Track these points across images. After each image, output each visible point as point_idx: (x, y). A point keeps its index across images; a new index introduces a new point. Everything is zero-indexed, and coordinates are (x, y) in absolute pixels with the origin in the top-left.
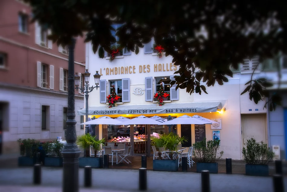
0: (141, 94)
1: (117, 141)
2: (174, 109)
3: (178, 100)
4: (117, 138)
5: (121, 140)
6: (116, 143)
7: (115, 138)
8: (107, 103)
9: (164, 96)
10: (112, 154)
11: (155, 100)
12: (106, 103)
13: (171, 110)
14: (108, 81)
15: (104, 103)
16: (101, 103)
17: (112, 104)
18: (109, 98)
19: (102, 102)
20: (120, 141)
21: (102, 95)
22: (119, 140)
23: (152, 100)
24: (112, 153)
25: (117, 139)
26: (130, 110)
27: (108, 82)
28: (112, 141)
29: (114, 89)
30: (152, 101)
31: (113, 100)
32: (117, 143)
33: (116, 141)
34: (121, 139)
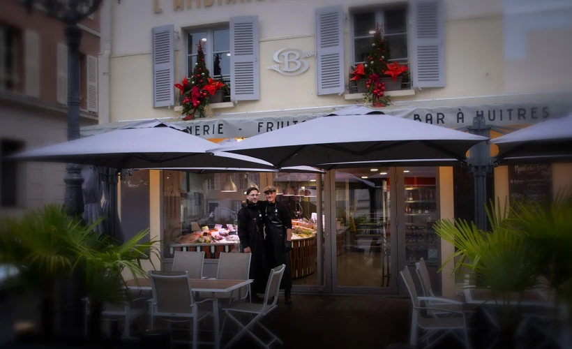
0: (301, 72)
1: (213, 238)
2: (451, 111)
3: (443, 88)
4: (212, 228)
5: (226, 235)
6: (210, 247)
7: (206, 229)
8: (175, 105)
9: (387, 73)
10: (190, 310)
11: (352, 91)
12: (172, 108)
13: (435, 117)
14: (180, 31)
15: (165, 108)
16: (155, 108)
17: (196, 108)
18: (185, 87)
19: (159, 104)
20: (224, 241)
21: (160, 79)
22: (220, 234)
23: (341, 89)
24: (194, 306)
25: (214, 234)
26: (266, 119)
27: (180, 34)
28: (197, 238)
29: (201, 56)
30: (342, 95)
31: (198, 95)
32: (213, 249)
33: (208, 238)
34: (227, 232)
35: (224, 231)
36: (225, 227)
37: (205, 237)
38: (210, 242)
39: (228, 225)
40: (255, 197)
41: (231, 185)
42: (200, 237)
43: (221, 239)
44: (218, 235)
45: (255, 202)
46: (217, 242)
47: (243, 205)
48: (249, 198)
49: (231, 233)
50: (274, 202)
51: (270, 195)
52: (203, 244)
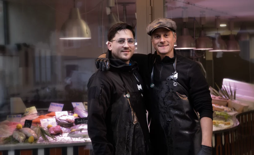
35: (66, 116)
36: (69, 108)
37: (27, 130)
38: (36, 140)
39: (74, 104)
40: (126, 45)
41: (79, 25)
42: (18, 129)
43: (59, 133)
44: (55, 125)
45: (125, 56)
46: (51, 139)
47: (99, 64)
48: (114, 46)
49: (79, 121)
50: (171, 55)
51: (163, 39)
52: (21, 145)
